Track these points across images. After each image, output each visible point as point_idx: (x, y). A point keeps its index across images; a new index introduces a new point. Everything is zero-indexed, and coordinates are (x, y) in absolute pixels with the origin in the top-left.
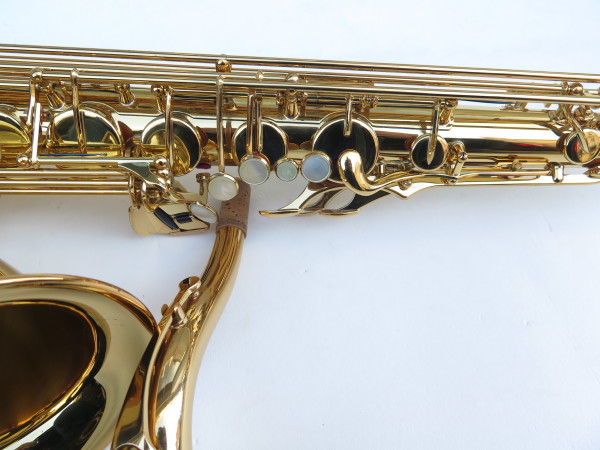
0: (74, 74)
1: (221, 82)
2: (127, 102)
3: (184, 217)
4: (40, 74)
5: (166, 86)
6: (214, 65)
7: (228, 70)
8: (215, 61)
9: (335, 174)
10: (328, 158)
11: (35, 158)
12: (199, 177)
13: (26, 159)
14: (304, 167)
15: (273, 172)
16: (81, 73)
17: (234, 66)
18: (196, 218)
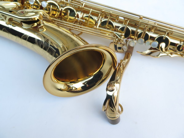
0: (111, 12)
1: (141, 21)
2: (117, 20)
3: (120, 48)
4: (104, 11)
5: (128, 19)
6: (139, 17)
7: (142, 19)
8: (140, 16)
9: (158, 47)
10: (158, 43)
11: (98, 27)
12: (126, 40)
13: (95, 27)
14: (152, 44)
15: (144, 43)
16: (112, 12)
17: (143, 18)
18: (123, 49)
